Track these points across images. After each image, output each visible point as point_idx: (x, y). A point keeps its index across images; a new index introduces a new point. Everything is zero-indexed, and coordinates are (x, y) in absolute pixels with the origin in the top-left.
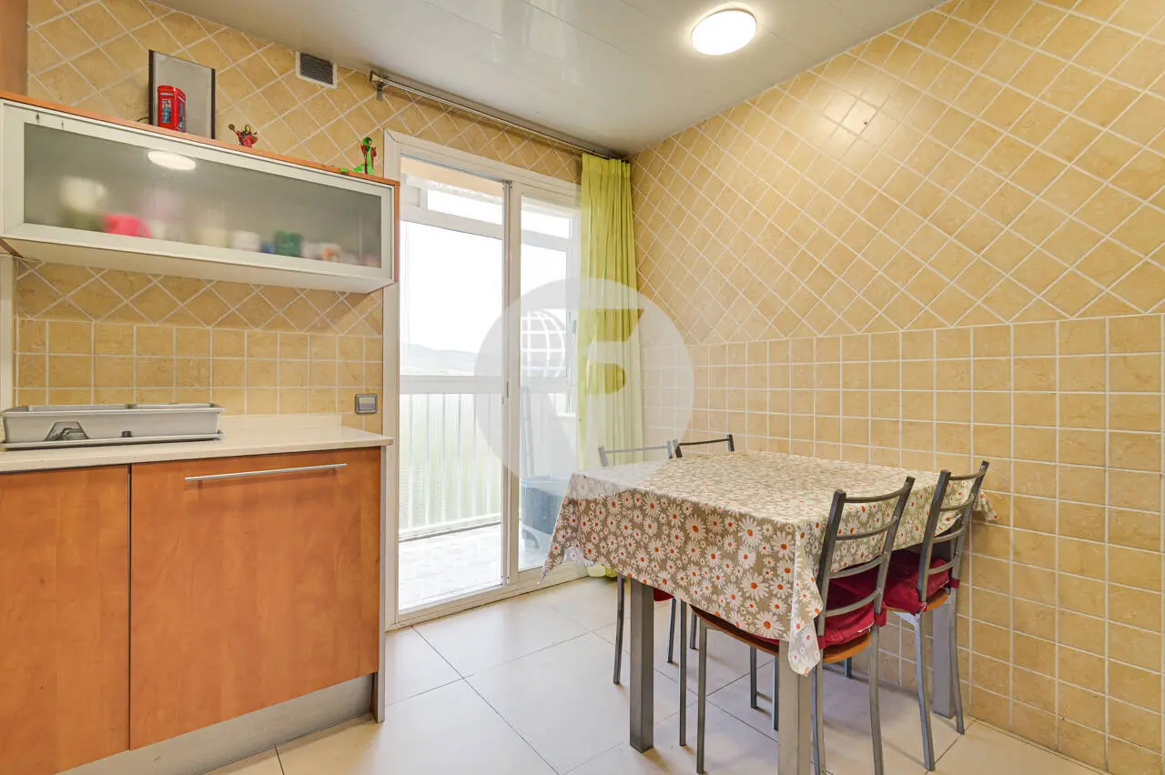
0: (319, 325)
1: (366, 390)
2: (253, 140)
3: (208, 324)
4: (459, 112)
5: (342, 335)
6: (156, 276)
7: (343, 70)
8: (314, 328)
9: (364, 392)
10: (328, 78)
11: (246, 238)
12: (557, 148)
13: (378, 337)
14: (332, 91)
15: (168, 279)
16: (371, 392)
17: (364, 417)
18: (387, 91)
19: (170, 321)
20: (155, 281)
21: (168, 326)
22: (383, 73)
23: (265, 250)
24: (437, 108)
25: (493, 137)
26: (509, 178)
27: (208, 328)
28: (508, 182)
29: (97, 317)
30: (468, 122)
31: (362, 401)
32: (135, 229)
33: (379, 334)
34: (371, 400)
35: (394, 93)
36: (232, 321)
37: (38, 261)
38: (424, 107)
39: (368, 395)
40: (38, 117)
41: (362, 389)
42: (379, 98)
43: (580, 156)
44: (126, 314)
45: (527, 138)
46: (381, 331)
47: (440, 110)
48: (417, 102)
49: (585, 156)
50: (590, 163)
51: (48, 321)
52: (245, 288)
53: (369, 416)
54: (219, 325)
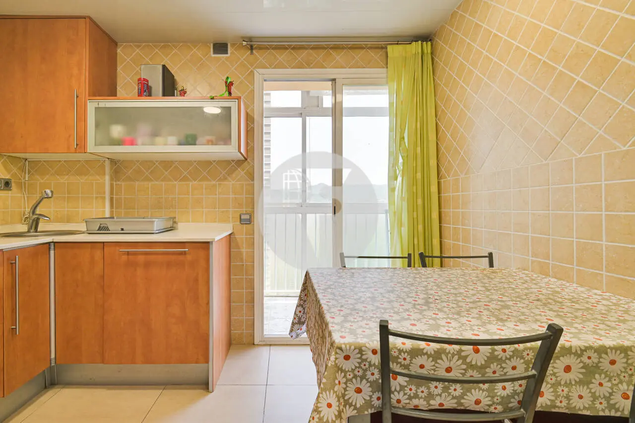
0: (222, 178)
1: (246, 211)
2: (185, 93)
3: (176, 181)
4: (298, 46)
5: (233, 182)
6: (157, 161)
7: (233, 45)
8: (220, 180)
9: (244, 212)
10: (226, 52)
11: (172, 139)
12: (370, 48)
13: (251, 182)
14: (228, 57)
15: (162, 162)
16: (248, 212)
17: (245, 225)
18: (256, 48)
19: (162, 181)
20: (157, 164)
21: (161, 183)
22: (250, 39)
23: (180, 144)
24: (285, 48)
25: (320, 55)
26: (334, 77)
27: (176, 183)
28: (334, 80)
29: (138, 181)
30: (304, 50)
31: (243, 217)
32: (132, 143)
33: (252, 181)
34: (247, 217)
35: (260, 48)
36: (185, 179)
37: (120, 161)
38: (275, 51)
39: (245, 214)
40: (98, 104)
41: (244, 210)
42: (252, 53)
43: (386, 48)
44: (147, 179)
45: (345, 48)
46: (253, 180)
47: (286, 49)
48: (273, 49)
49: (389, 48)
50: (394, 51)
51: (123, 184)
52: (190, 163)
53: (247, 225)
54: (180, 180)
